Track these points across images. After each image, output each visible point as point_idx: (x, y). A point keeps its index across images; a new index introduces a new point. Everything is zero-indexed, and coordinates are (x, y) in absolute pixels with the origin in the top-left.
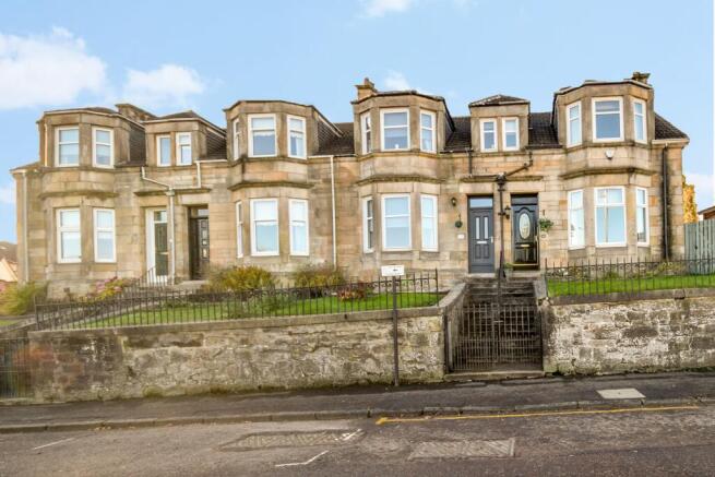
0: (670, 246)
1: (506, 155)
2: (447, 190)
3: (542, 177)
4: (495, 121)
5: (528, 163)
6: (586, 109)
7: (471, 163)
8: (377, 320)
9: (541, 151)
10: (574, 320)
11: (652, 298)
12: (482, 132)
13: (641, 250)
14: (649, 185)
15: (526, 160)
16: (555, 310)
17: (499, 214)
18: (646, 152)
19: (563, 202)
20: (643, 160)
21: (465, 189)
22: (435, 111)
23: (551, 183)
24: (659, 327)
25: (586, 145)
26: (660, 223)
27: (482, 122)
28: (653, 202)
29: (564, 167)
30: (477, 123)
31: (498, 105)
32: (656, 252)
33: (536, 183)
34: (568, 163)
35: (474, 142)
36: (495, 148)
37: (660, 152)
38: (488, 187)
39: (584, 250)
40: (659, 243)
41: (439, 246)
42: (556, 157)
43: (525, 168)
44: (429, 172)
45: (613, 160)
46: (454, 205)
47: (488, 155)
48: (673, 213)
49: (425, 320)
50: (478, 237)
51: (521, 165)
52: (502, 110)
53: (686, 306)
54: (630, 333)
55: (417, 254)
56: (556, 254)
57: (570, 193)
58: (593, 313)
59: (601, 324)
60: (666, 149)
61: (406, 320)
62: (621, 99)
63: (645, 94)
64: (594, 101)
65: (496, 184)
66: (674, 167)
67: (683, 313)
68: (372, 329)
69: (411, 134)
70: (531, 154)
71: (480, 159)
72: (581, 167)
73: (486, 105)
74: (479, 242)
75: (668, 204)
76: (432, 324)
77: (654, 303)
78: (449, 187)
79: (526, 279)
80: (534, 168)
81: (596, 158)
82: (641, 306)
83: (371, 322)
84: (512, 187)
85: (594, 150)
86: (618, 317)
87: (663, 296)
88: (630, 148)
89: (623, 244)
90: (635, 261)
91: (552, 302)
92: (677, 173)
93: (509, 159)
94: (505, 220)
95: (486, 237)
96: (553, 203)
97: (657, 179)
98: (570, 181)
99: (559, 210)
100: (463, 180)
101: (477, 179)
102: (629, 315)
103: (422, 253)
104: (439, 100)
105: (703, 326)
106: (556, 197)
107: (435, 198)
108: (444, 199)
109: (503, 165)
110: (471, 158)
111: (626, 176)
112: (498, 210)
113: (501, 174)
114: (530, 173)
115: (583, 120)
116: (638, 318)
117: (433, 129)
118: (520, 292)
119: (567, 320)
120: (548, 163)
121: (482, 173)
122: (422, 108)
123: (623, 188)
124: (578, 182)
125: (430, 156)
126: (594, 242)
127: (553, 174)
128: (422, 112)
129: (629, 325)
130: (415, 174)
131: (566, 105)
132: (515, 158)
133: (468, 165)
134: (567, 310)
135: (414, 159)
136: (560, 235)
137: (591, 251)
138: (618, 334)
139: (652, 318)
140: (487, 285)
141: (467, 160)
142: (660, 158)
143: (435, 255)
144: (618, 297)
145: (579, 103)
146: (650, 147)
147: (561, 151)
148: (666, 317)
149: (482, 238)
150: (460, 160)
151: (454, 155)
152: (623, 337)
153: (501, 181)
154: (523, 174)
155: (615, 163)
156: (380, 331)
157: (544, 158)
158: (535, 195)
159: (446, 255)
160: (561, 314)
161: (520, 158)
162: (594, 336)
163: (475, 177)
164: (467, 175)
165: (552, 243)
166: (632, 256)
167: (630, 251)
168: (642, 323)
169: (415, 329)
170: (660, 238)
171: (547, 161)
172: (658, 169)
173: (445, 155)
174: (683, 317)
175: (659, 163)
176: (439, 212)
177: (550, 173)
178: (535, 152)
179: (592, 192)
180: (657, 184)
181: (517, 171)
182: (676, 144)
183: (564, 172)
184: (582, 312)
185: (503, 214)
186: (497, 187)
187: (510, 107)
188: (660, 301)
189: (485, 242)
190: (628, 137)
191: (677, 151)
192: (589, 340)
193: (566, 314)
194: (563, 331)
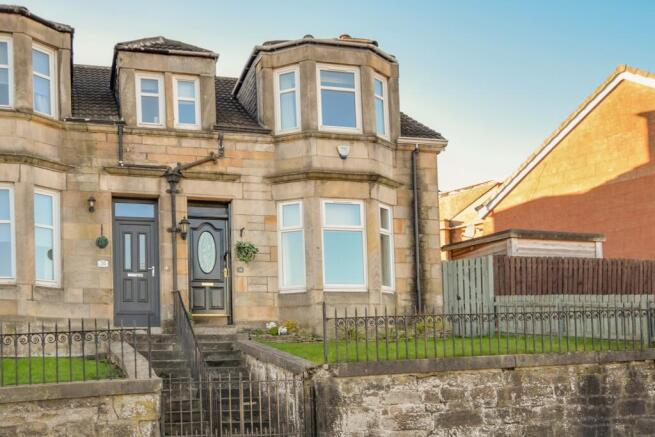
0: (424, 292)
1: (181, 135)
2: (78, 184)
3: (239, 176)
4: (160, 79)
5: (216, 152)
6: (307, 77)
7: (120, 143)
8: (40, 402)
9: (238, 136)
10: (367, 401)
11: (475, 367)
12: (139, 94)
13: (386, 297)
14: (394, 202)
15: (214, 147)
16: (340, 385)
17: (170, 230)
18: (390, 154)
19: (271, 219)
20: (387, 165)
21: (111, 184)
22: (56, 48)
23: (254, 187)
24: (484, 410)
25: (308, 133)
26: (410, 259)
27: (138, 77)
28: (400, 228)
29: (272, 163)
30: (131, 78)
31: (167, 54)
32: (404, 301)
33: (229, 184)
34: (279, 159)
35: (125, 109)
36: (160, 122)
37: (408, 155)
38: (150, 186)
39: (306, 294)
40: (409, 289)
41: (63, 279)
42: (259, 147)
43: (212, 159)
44: (48, 151)
45: (347, 160)
46: (91, 209)
47: (150, 133)
48: (426, 246)
49: (130, 401)
50: (128, 266)
51: (205, 154)
52: (174, 62)
53: (517, 379)
54: (445, 421)
55: (26, 290)
56: (259, 299)
57: (280, 205)
58: (395, 389)
59: (405, 406)
60: (416, 152)
61: (96, 401)
62: (356, 71)
63: (387, 68)
64: (319, 67)
65: (164, 180)
66: (427, 179)
67: (514, 390)
68: (30, 418)
69: (17, 82)
70: (221, 139)
71: (136, 138)
72: (301, 166)
73: (147, 51)
74: (130, 275)
75: (420, 231)
76: (142, 409)
77: (477, 374)
78: (81, 178)
79: (218, 337)
80: (226, 161)
81: (323, 155)
82: (459, 378)
83: (30, 406)
84: (191, 188)
85: (320, 141)
86: (430, 397)
87: (489, 365)
88: (371, 145)
89: (361, 287)
90: (381, 313)
91: (336, 372)
92: (430, 188)
93: (185, 143)
94: (179, 240)
95: (143, 266)
96: (255, 219)
97: (405, 193)
98: (282, 186)
99: (264, 231)
100: (106, 170)
101: (132, 170)
102: (444, 392)
103: (37, 289)
104: (63, 31)
105: (538, 410)
106: (259, 209)
107: (56, 197)
108: (73, 199)
109: (176, 151)
110: (120, 133)
111: (366, 186)
112: (167, 223)
113: (173, 166)
114: (220, 168)
115: (303, 95)
116: (456, 397)
117: (52, 78)
118: (217, 358)
119: (357, 401)
120: (248, 155)
121: (139, 160)
122: (35, 39)
123: (361, 203)
124: (296, 188)
125: (50, 123)
126: (321, 283)
127: (255, 172)
128: (36, 46)
129: (444, 408)
130: (24, 151)
131: (273, 68)
132: (194, 143)
133: (115, 146)
134: (358, 385)
135: (22, 125)
136: (265, 269)
137: (318, 297)
138: (430, 421)
139: (474, 398)
140: (156, 346)
141: (115, 137)
142: (409, 164)
143: (56, 294)
144: (430, 364)
145: (296, 69)
146: (395, 147)
147: (269, 138)
148: (491, 397)
149: (135, 267)
150: (102, 136)
151: (92, 127)
152: (436, 427)
153: (174, 177)
154: (208, 168)
155: (351, 166)
156: (47, 422)
157: (240, 146)
158: (226, 204)
159: (75, 293)
160: (348, 391)
161: (204, 143)
162: (396, 425)
163: (129, 166)
164: (114, 161)
165: (254, 282)
166: (376, 307)
167: (373, 299)
168: (460, 406)
169: (111, 418)
170: (410, 281)
171: (245, 151)
172: (406, 180)
173: (77, 125)
174: (514, 395)
175: (408, 171)
176: (63, 219)
177: (251, 171)
178: (227, 136)
179: (318, 207)
180: (405, 202)
181: (199, 163)
182: (429, 146)
183: (273, 171)
184: (379, 387)
185: (175, 231)
186: (165, 186)
187: (186, 60)
188: (485, 371)
189: (141, 275)
190: (368, 129)
191: (431, 156)
192: (389, 432)
193: (357, 391)
194: (352, 418)
